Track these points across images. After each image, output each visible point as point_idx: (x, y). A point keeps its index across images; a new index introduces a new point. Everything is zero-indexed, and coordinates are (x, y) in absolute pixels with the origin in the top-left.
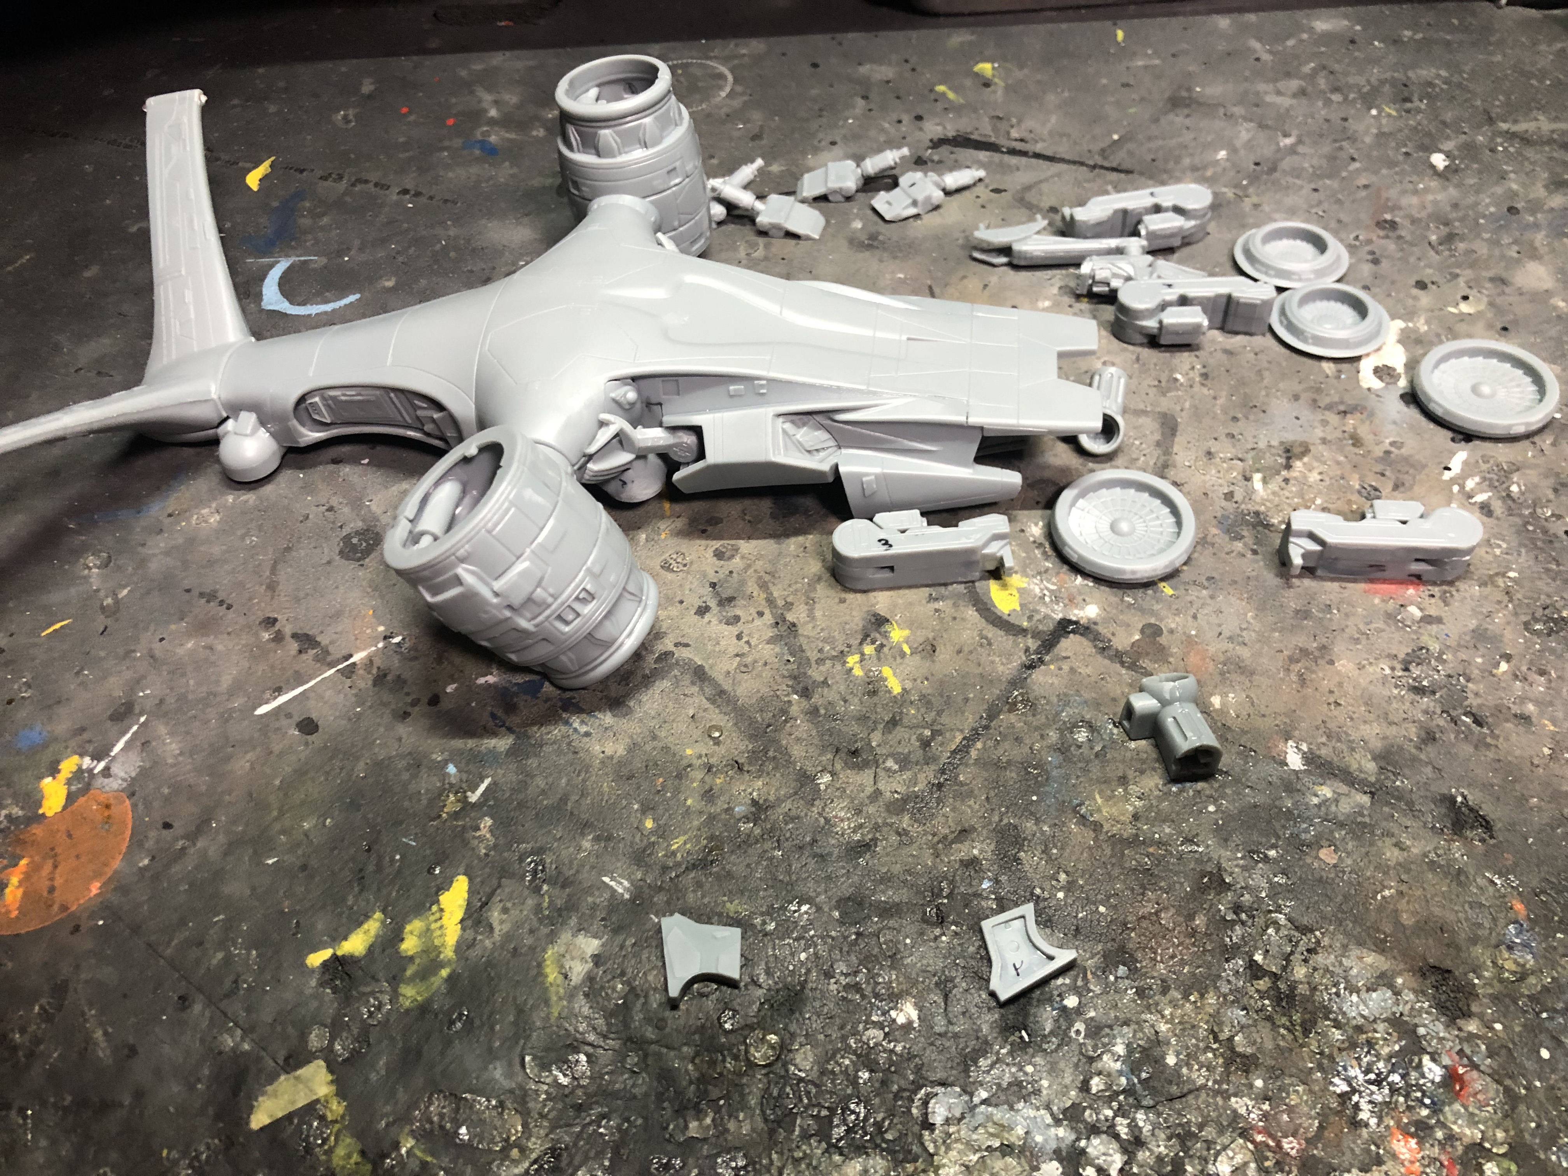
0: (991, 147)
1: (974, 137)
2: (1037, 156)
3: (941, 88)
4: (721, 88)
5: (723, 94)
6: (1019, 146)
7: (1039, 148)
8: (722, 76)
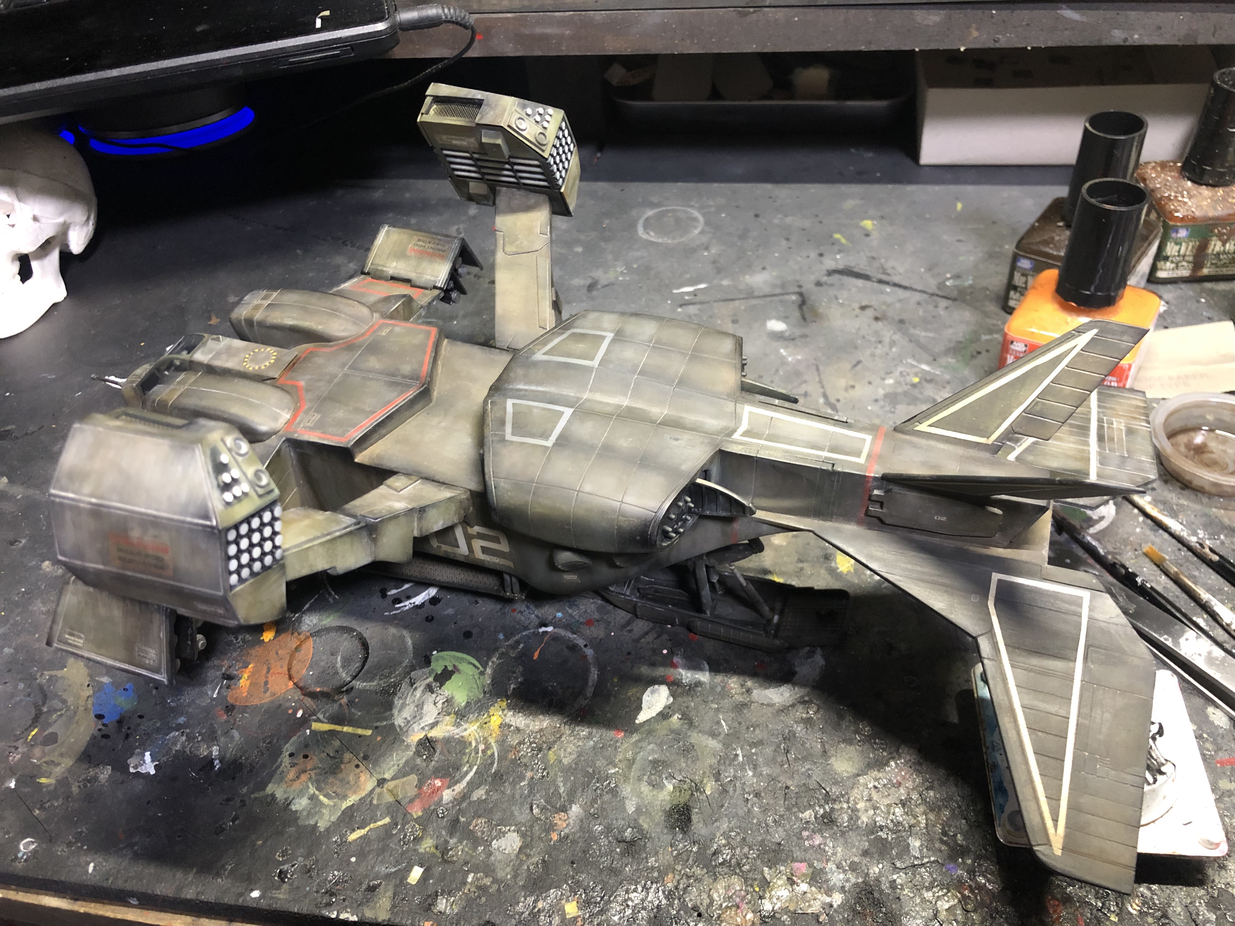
0: (866, 277)
1: (855, 270)
2: (896, 285)
3: (837, 236)
4: (695, 227)
5: (696, 232)
6: (884, 278)
7: (896, 279)
8: (695, 219)
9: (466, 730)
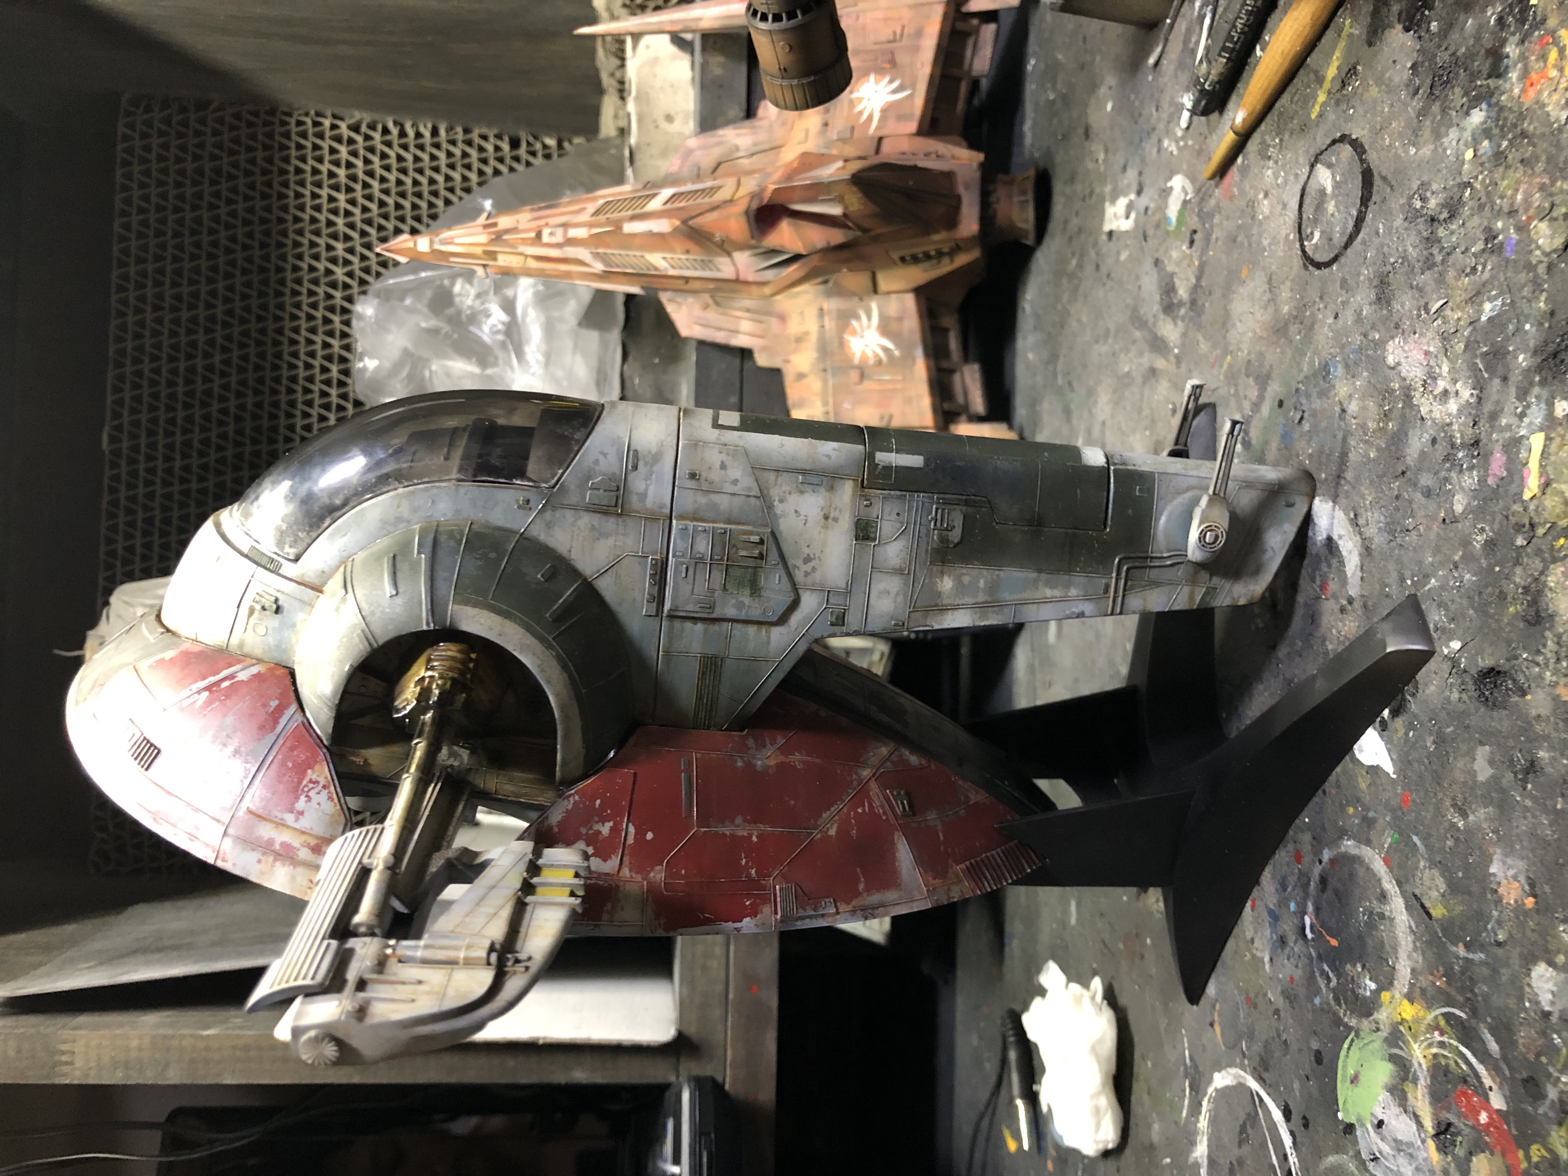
9: (1420, 1065)
